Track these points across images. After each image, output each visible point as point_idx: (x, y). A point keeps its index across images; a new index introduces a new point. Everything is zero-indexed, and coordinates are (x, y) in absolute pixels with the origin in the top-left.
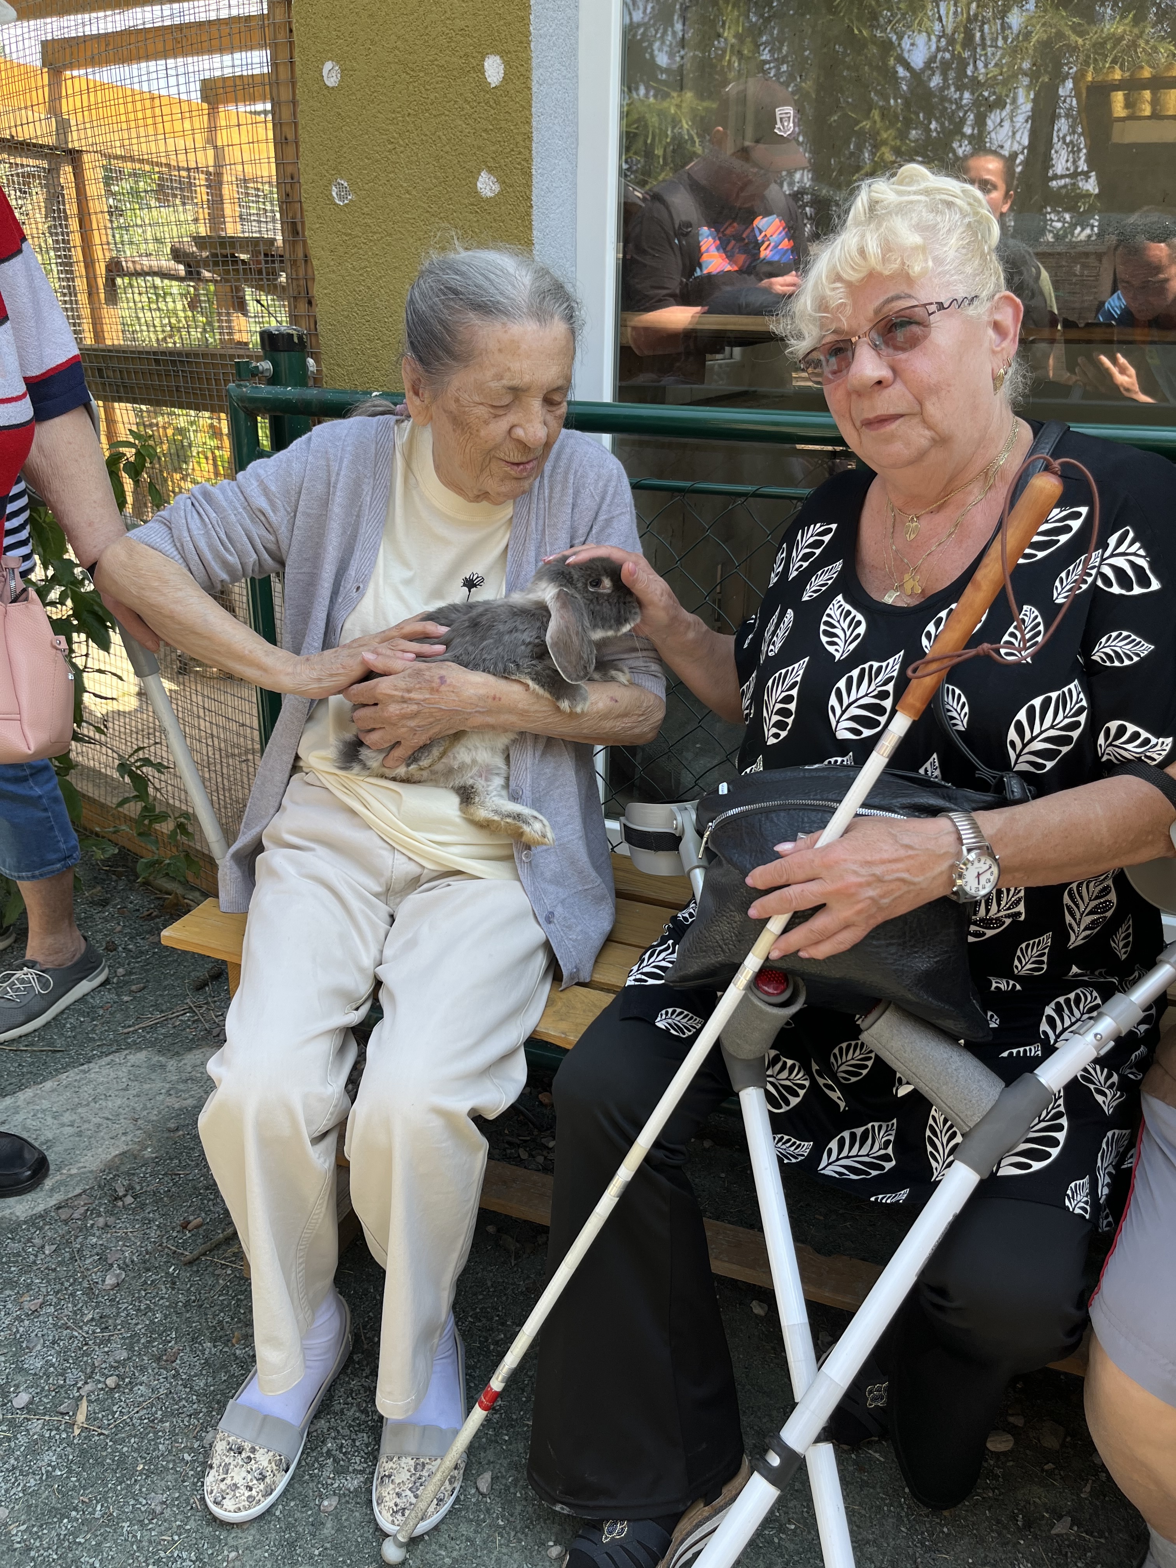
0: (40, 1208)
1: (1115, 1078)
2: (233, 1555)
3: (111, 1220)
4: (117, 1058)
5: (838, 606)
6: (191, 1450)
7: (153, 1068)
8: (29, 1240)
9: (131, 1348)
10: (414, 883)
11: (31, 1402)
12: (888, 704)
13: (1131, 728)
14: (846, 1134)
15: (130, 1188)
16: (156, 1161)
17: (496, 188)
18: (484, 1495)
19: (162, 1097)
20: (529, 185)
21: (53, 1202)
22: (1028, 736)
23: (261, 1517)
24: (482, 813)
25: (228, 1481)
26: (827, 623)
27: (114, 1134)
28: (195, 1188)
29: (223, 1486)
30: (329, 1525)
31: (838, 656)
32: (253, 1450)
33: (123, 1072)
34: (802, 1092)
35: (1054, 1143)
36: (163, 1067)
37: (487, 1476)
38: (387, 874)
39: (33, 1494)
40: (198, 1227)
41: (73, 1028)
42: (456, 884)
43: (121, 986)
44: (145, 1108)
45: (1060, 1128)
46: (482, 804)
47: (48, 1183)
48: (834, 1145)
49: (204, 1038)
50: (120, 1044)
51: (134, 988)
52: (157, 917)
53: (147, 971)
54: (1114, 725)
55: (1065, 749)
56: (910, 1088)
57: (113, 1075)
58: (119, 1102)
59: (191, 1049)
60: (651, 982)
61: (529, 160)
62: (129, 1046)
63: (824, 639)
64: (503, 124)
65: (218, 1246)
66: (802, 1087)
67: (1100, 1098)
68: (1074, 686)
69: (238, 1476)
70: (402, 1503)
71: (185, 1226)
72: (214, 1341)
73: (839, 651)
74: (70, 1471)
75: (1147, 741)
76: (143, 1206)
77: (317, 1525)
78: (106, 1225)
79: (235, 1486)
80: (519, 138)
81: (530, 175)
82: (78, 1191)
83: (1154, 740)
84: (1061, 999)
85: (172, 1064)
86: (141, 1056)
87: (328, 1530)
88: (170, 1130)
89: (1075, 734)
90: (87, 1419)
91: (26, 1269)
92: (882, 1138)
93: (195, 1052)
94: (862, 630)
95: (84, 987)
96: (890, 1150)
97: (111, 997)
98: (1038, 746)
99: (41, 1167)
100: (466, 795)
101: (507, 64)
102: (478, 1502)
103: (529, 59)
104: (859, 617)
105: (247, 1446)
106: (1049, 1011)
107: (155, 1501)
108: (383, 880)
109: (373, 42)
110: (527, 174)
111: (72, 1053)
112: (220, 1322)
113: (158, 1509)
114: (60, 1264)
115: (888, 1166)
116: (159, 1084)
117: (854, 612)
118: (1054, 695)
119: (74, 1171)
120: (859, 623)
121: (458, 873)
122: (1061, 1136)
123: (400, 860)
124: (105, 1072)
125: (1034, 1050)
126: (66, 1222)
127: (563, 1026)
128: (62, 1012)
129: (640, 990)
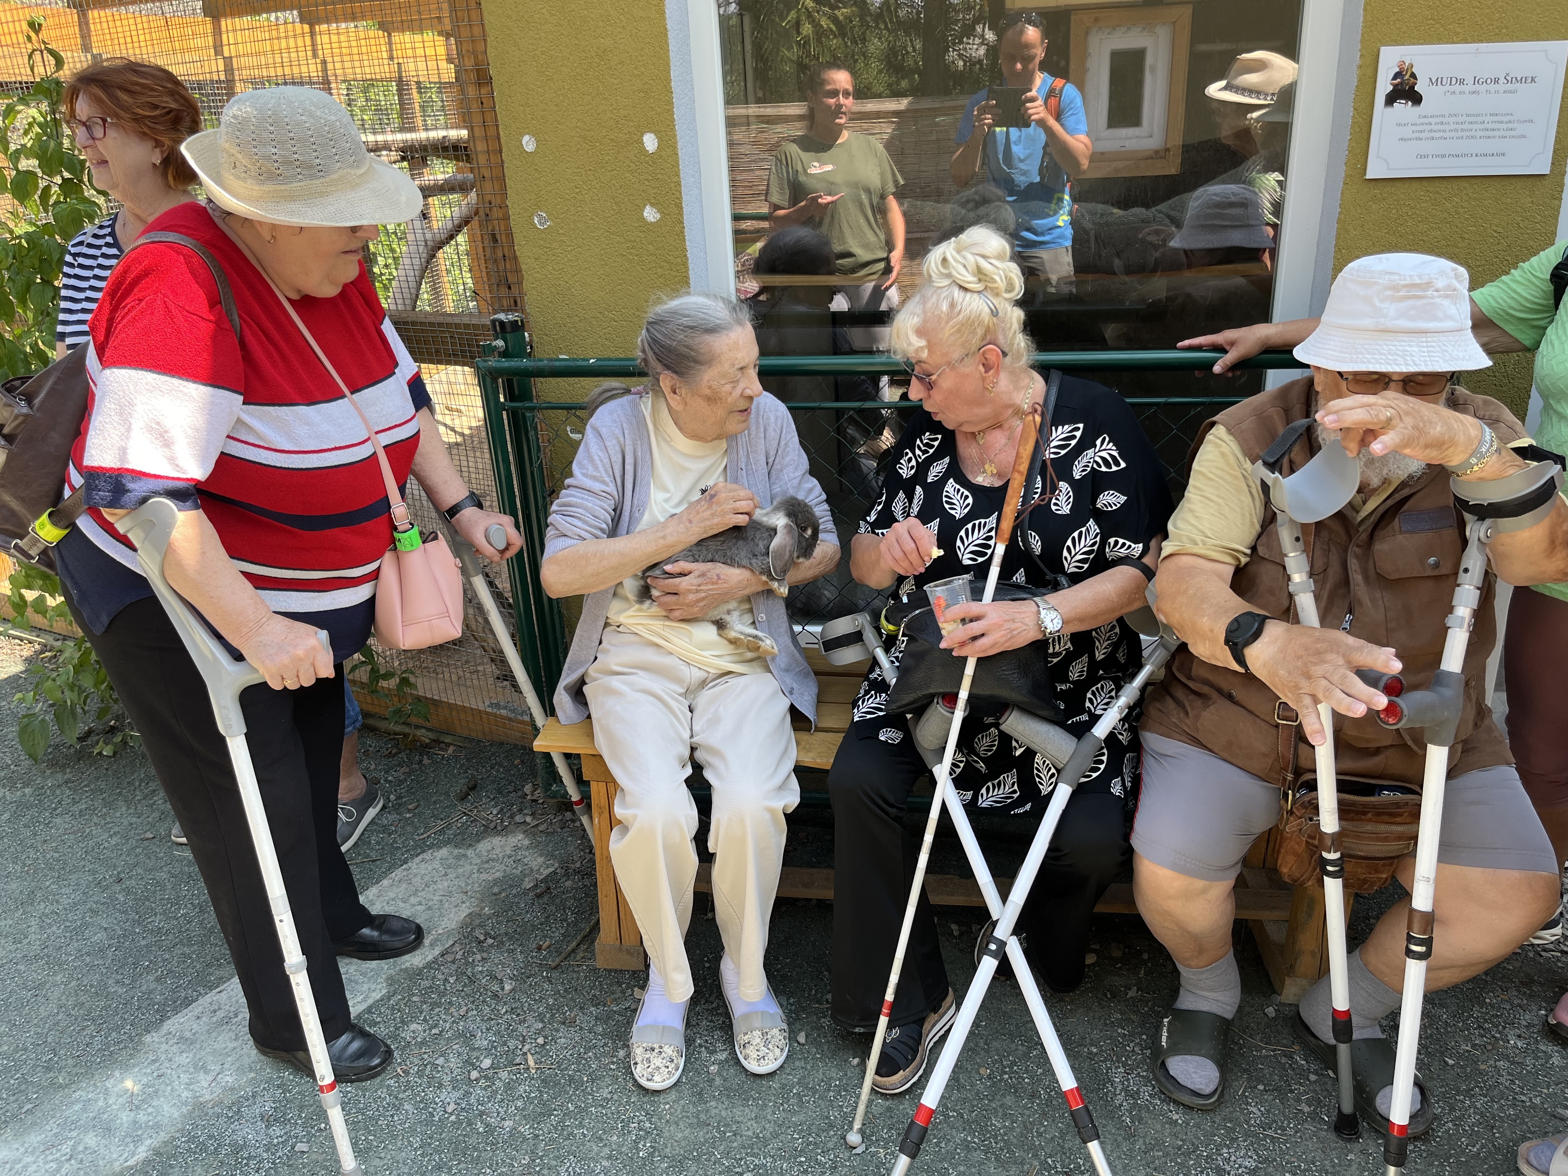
0: (430, 958)
1: (1127, 726)
2: (667, 1107)
3: (485, 955)
4: (427, 855)
5: (951, 486)
6: (613, 1063)
7: (458, 858)
8: (434, 977)
9: (542, 1021)
10: (703, 684)
11: (493, 1064)
12: (992, 543)
13: (1121, 541)
14: (990, 784)
15: (487, 934)
16: (497, 915)
17: (658, 216)
18: (803, 1045)
19: (476, 875)
20: (681, 214)
21: (437, 951)
22: (1073, 553)
23: (675, 1085)
24: (733, 634)
25: (653, 1066)
26: (946, 496)
27: (455, 904)
28: (532, 925)
29: (650, 1070)
30: (717, 1079)
31: (957, 516)
32: (661, 1047)
33: (436, 864)
34: (962, 765)
35: (1102, 762)
36: (465, 856)
37: (803, 1034)
38: (688, 680)
39: (523, 1109)
40: (549, 947)
41: (378, 843)
42: (732, 681)
43: (398, 807)
44: (467, 884)
45: (1103, 754)
46: (733, 629)
47: (427, 942)
48: (984, 791)
49: (484, 832)
50: (421, 847)
51: (410, 807)
52: (396, 754)
53: (413, 793)
54: (1112, 541)
55: (1091, 556)
56: (1022, 749)
57: (430, 868)
58: (446, 884)
59: (479, 841)
60: (869, 716)
61: (680, 198)
62: (430, 847)
63: (947, 506)
64: (660, 176)
65: (569, 955)
66: (961, 762)
67: (1120, 737)
68: (1091, 522)
69: (657, 1062)
70: (761, 1054)
71: (539, 948)
72: (596, 1005)
73: (958, 513)
74: (541, 1092)
75: (1130, 547)
76: (503, 943)
77: (711, 1081)
78: (483, 959)
79: (658, 1068)
80: (673, 185)
81: (682, 208)
82: (451, 943)
83: (1133, 546)
84: (1094, 688)
85: (470, 852)
86: (444, 852)
87: (718, 1081)
88: (495, 894)
89: (1095, 548)
90: (536, 1063)
91: (442, 994)
92: (1010, 781)
93: (483, 842)
94: (970, 500)
95: (372, 813)
96: (1016, 787)
97: (394, 817)
98: (1079, 557)
99: (419, 932)
100: (720, 625)
101: (660, 140)
102: (801, 1050)
103: (675, 136)
104: (966, 493)
105: (656, 1046)
106: (1089, 695)
107: (605, 1093)
108: (686, 685)
109: (559, 123)
110: (680, 207)
111: (388, 859)
112: (594, 996)
113: (609, 1096)
114: (464, 986)
115: (1015, 796)
116: (468, 868)
117: (962, 490)
118: (1084, 529)
119: (440, 931)
120: (967, 497)
121: (730, 673)
122: (1105, 758)
123: (695, 671)
124: (423, 865)
125: (1085, 717)
126: (453, 962)
127: (811, 755)
128: (363, 834)
129: (864, 722)
